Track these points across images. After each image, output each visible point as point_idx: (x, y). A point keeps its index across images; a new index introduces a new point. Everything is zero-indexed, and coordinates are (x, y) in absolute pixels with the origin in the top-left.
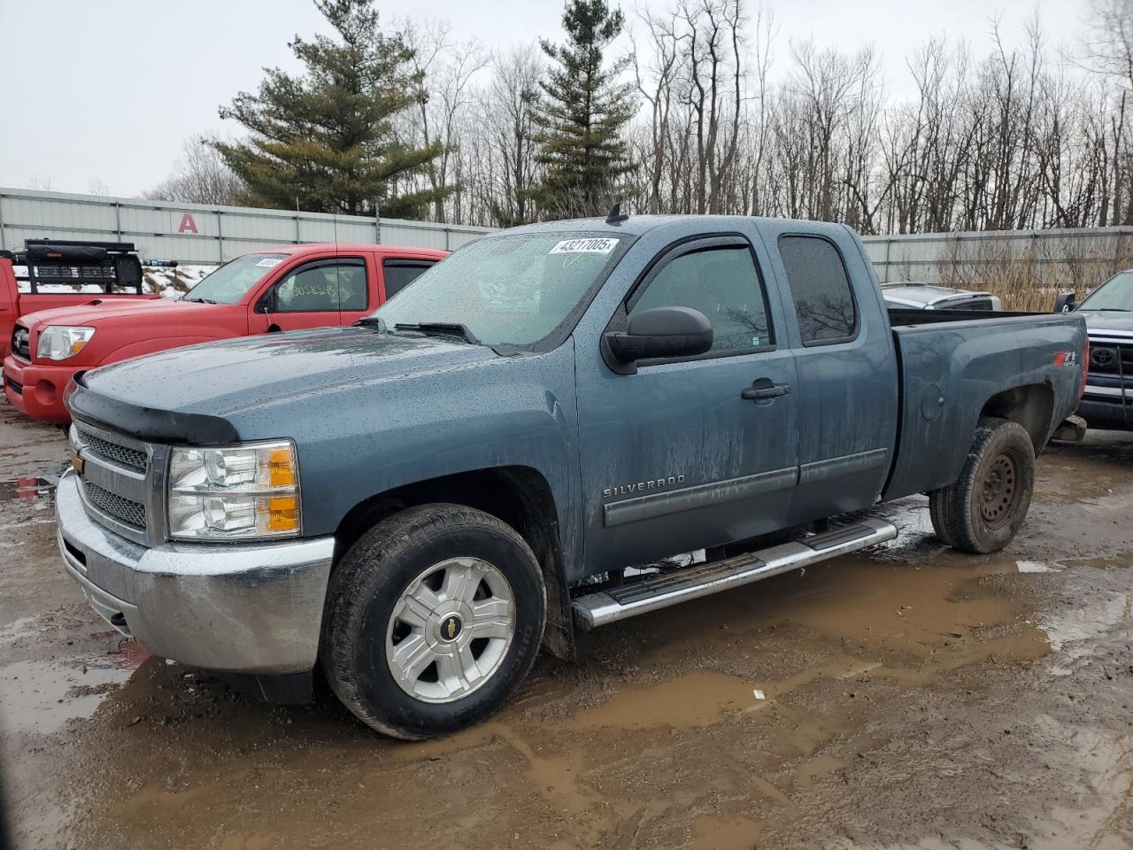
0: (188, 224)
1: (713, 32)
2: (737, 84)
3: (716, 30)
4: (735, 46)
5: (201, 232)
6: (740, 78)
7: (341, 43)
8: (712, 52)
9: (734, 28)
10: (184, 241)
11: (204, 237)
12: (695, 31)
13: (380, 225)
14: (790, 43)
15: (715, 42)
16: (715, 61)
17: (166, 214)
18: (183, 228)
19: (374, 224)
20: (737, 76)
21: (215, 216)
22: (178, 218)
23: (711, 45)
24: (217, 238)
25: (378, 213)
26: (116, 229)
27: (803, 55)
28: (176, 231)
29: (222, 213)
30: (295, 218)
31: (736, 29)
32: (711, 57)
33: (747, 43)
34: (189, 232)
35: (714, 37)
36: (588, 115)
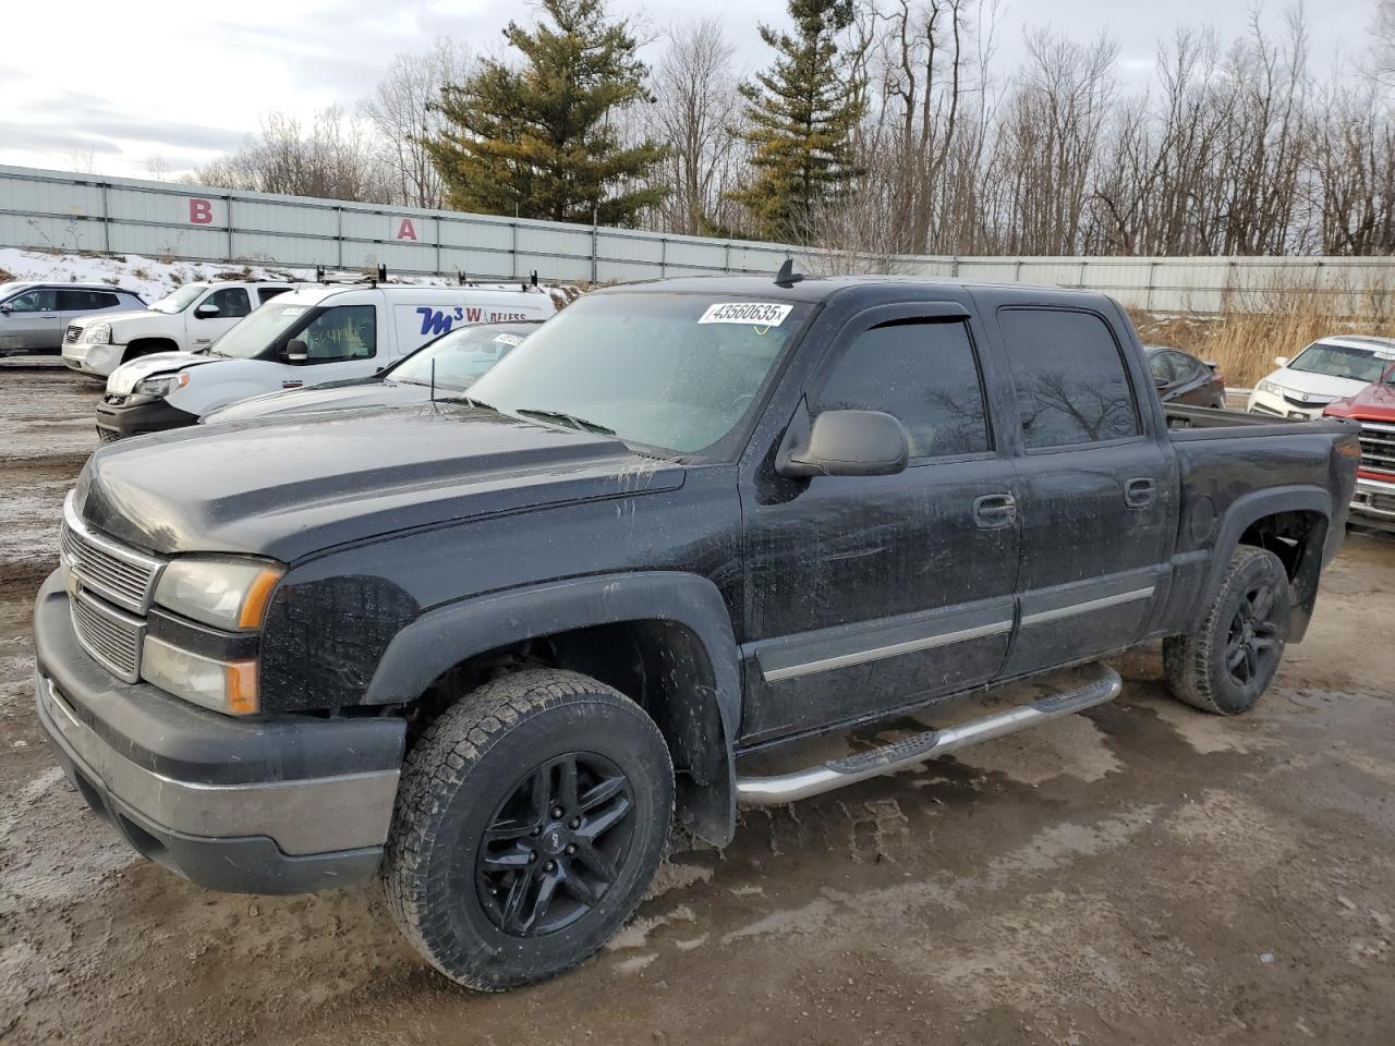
0: (407, 230)
1: (932, 15)
2: (955, 73)
3: (936, 11)
4: (956, 31)
5: (419, 240)
6: (959, 67)
7: (557, 31)
8: (930, 37)
9: (955, 10)
10: (403, 248)
11: (422, 245)
12: (907, 10)
13: (597, 234)
14: (1024, 30)
15: (934, 26)
16: (932, 47)
17: (385, 218)
18: (402, 234)
19: (591, 233)
20: (956, 64)
21: (434, 221)
22: (397, 222)
23: (930, 29)
24: (435, 246)
25: (595, 221)
26: (337, 235)
27: (1037, 43)
28: (395, 237)
29: (441, 218)
30: (513, 225)
31: (958, 11)
32: (927, 41)
33: (969, 28)
34: (408, 239)
35: (932, 19)
36: (809, 111)
